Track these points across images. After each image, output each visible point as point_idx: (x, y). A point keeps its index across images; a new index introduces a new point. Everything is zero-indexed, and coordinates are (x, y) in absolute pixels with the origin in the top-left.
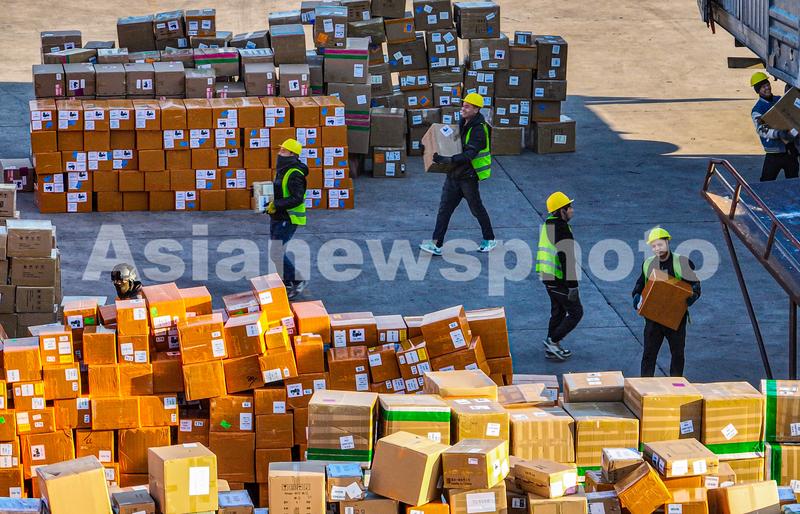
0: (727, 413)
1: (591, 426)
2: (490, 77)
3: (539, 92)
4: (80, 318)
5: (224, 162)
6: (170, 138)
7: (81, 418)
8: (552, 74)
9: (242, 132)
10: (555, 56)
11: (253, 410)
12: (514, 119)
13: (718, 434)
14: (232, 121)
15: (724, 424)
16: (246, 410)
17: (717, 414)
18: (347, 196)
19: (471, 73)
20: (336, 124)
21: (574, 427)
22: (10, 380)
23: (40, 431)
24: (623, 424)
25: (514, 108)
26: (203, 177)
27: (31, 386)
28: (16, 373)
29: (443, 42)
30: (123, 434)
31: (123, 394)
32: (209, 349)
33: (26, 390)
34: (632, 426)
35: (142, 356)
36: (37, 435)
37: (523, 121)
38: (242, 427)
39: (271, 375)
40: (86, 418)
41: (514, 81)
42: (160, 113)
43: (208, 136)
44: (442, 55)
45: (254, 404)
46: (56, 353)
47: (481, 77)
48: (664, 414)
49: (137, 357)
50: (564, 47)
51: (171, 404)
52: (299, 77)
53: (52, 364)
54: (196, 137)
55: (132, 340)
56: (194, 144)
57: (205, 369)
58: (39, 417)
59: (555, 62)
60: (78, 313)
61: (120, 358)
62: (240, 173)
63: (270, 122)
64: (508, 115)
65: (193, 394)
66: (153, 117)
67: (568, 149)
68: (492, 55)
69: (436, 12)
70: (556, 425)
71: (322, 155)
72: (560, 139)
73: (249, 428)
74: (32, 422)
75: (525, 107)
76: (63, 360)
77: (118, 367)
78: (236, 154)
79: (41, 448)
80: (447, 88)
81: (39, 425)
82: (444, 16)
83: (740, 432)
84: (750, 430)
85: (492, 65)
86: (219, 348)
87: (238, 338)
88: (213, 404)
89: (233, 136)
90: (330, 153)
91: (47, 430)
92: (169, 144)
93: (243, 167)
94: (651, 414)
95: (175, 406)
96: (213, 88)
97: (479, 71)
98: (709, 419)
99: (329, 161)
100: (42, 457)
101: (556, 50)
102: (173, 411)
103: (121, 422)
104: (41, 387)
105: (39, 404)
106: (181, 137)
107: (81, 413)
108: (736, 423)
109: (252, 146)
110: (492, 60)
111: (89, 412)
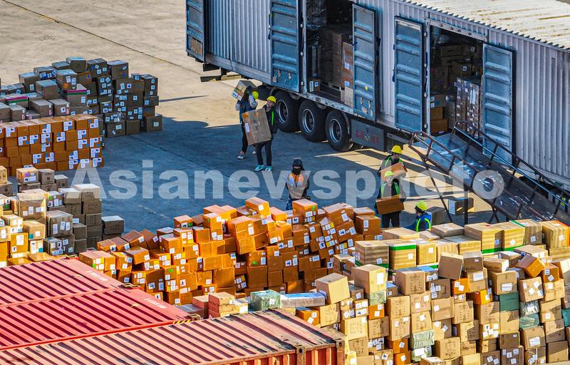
0: (512, 235)
1: (465, 245)
2: (125, 97)
3: (147, 103)
4: (186, 224)
5: (44, 150)
6: (21, 140)
7: (199, 266)
8: (151, 93)
9: (53, 134)
10: (152, 84)
11: (266, 256)
12: (136, 116)
13: (509, 244)
14: (48, 130)
15: (511, 239)
16: (263, 256)
17: (509, 235)
18: (101, 161)
19: (117, 96)
20: (95, 127)
21: (458, 246)
22: (171, 253)
23: (184, 273)
24: (476, 243)
25: (135, 112)
26: (36, 157)
27: (180, 255)
28: (173, 249)
29: (105, 82)
30: (215, 272)
31: (214, 255)
32: (247, 232)
33: (178, 256)
34: (478, 244)
35: (220, 237)
36: (183, 276)
37: (140, 117)
38: (262, 264)
39: (273, 240)
40: (201, 266)
41: (135, 98)
42: (17, 129)
43: (37, 138)
44: (105, 89)
45: (266, 254)
46: (186, 239)
47: (121, 98)
48: (489, 237)
49: (218, 238)
50: (156, 80)
51: (233, 257)
52: (65, 106)
53: (185, 244)
54: (33, 138)
55: (216, 231)
56: (32, 142)
57: (247, 241)
58: (183, 267)
59: (153, 87)
60: (185, 222)
61: (211, 239)
62: (52, 154)
63: (66, 129)
64: (133, 115)
65: (242, 252)
66: (14, 131)
67: (159, 129)
68: (126, 86)
69: (101, 68)
70: (452, 246)
71: (89, 142)
72: (156, 124)
73: (265, 263)
74: (181, 270)
75: (141, 110)
76: (189, 242)
77: (212, 242)
78: (49, 145)
79: (184, 281)
80: (106, 104)
81: (183, 271)
82: (105, 69)
83: (517, 242)
84: (520, 241)
85: (126, 92)
86: (251, 231)
87: (258, 225)
88: (250, 255)
89: (49, 137)
90: (93, 141)
91: (186, 273)
92: (21, 143)
93: (53, 151)
94: (485, 238)
95: (235, 257)
96: (25, 114)
97: (120, 95)
98: (506, 238)
99: (92, 145)
100: (185, 285)
101: (153, 82)
102: (234, 260)
103: (215, 266)
104: (184, 254)
105: (183, 262)
106: (26, 139)
107: (199, 264)
108: (514, 238)
109: (58, 141)
110: (126, 89)
111: (202, 263)
